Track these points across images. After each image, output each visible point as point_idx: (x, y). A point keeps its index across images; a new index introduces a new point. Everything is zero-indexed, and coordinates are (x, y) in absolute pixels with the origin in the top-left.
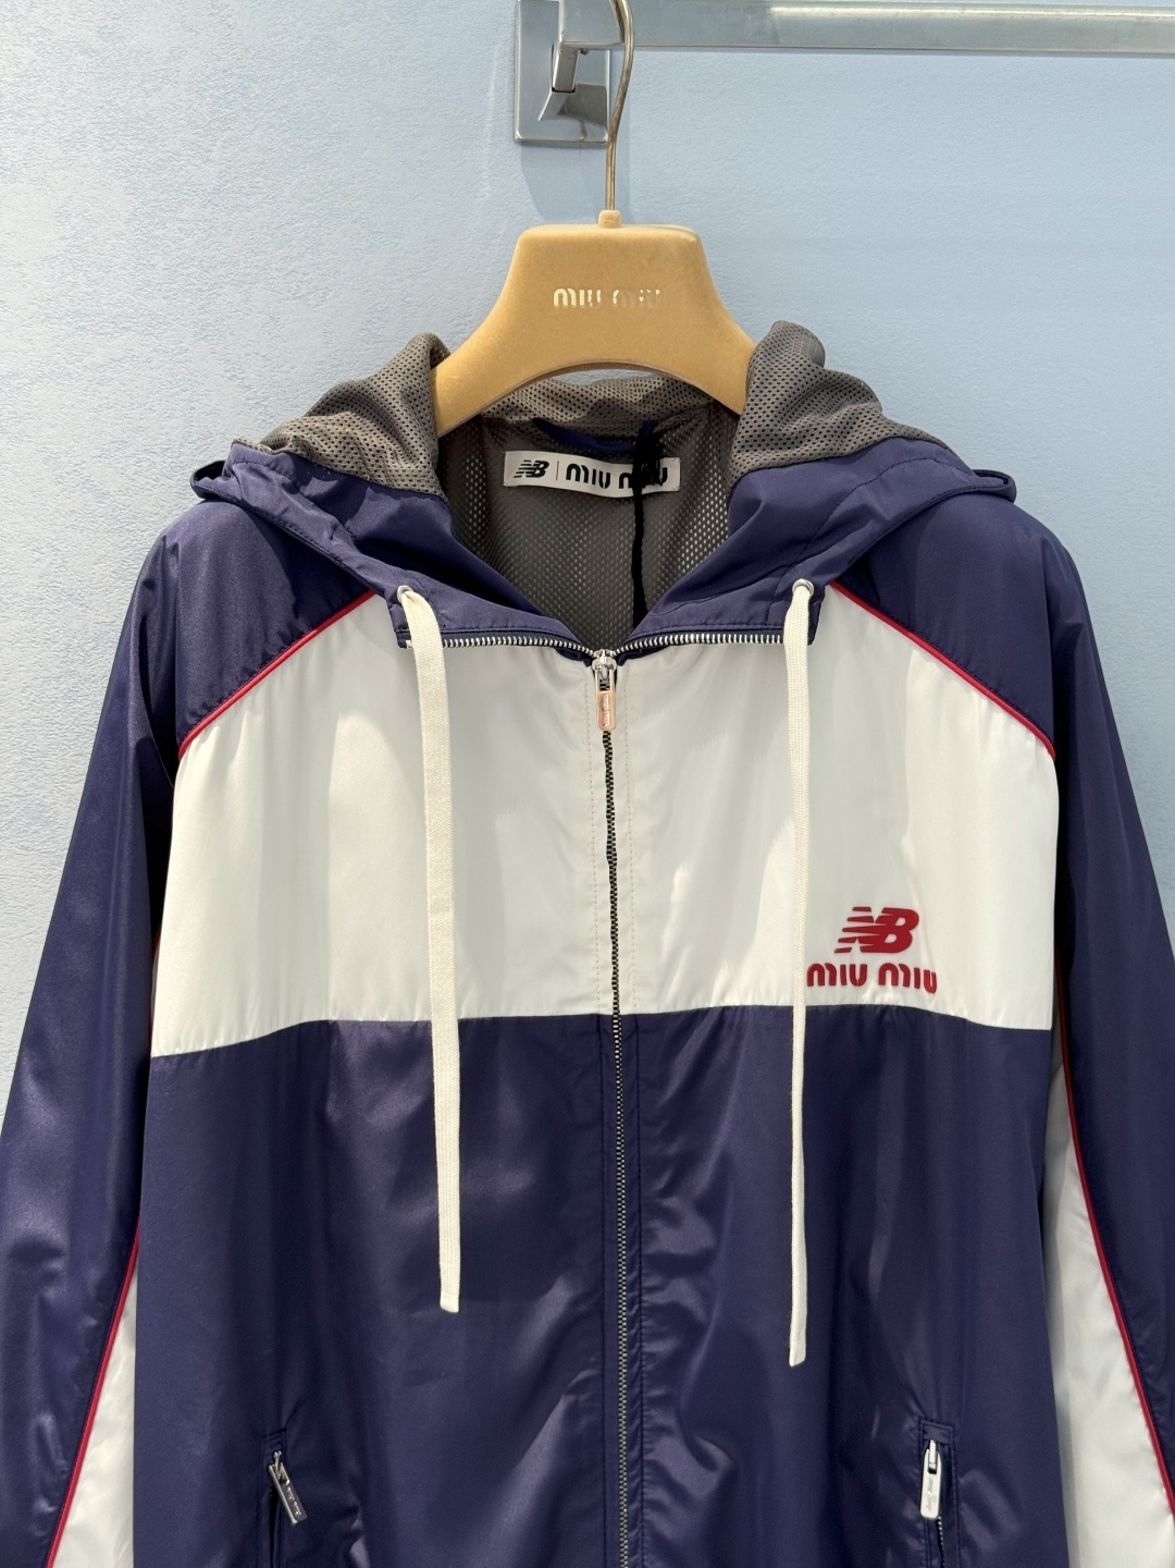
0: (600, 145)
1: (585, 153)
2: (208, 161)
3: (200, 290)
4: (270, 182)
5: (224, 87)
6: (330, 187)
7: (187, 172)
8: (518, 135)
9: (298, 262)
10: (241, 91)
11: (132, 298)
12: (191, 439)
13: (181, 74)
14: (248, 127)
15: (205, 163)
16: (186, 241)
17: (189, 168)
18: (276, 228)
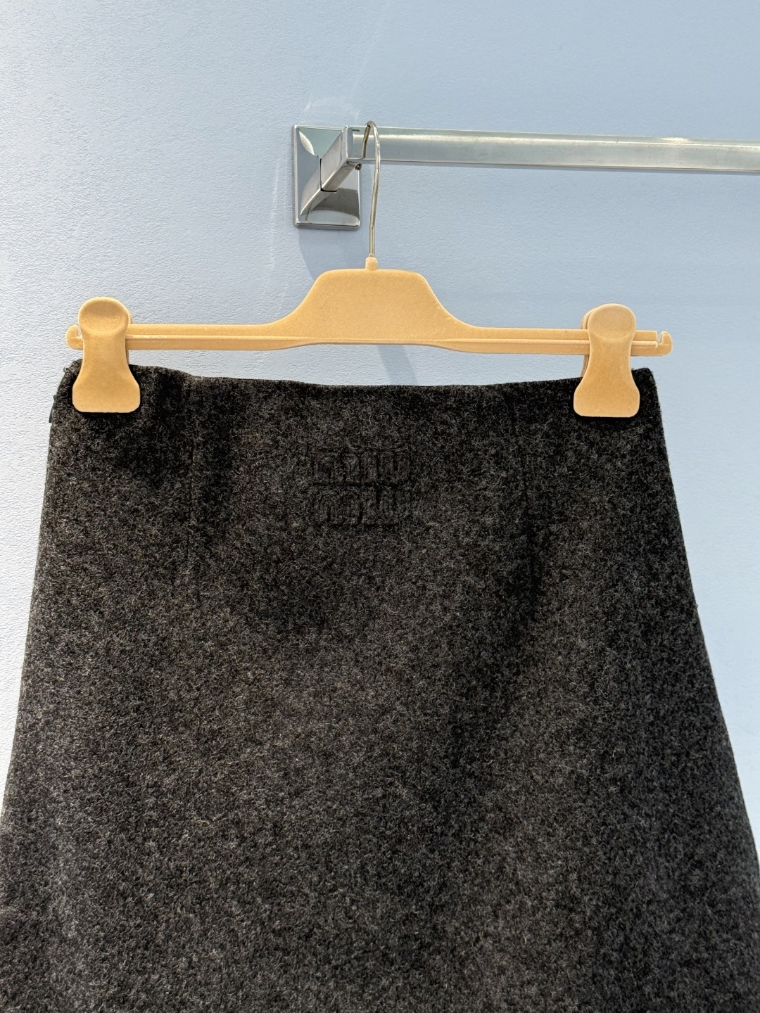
0: (354, 229)
1: (342, 234)
2: (72, 237)
4: (118, 252)
5: (83, 184)
6: (162, 257)
7: (55, 245)
8: (297, 221)
11: (15, 336)
14: (100, 213)
16: (55, 295)
17: (58, 242)
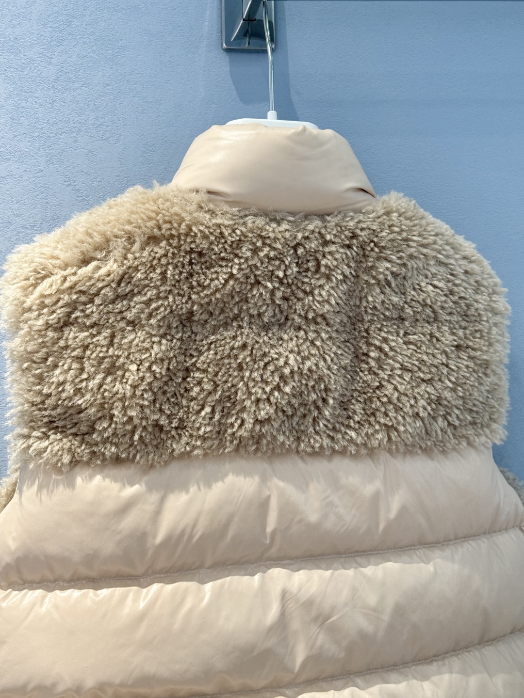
1: (261, 56)
2: (50, 63)
3: (49, 137)
4: (85, 75)
5: (58, 22)
6: (120, 77)
7: (39, 70)
8: (224, 46)
9: (103, 120)
10: (68, 24)
11: (11, 142)
12: (46, 220)
13: (33, 14)
14: (72, 44)
15: (48, 64)
17: (41, 68)
18: (90, 101)
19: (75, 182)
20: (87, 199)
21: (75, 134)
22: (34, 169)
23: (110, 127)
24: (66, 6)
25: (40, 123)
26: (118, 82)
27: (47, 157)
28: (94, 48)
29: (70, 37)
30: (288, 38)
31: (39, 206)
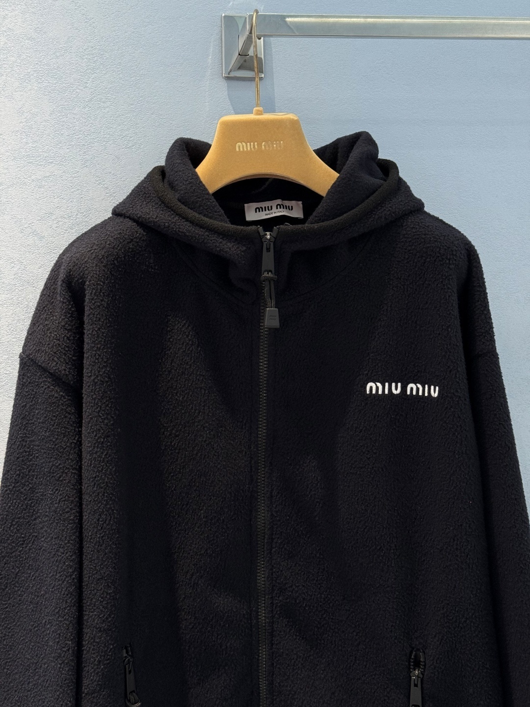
0: (260, 79)
2: (86, 87)
3: (84, 145)
8: (224, 75)
9: (127, 132)
11: (53, 149)
13: (72, 48)
14: (103, 72)
16: (77, 123)
17: (78, 91)
19: (104, 181)
20: (114, 195)
21: (104, 143)
22: (72, 170)
23: (132, 138)
24: (99, 42)
25: (77, 134)
26: (139, 102)
27: (82, 161)
28: (121, 76)
29: (101, 67)
30: (274, 70)
31: (74, 201)
